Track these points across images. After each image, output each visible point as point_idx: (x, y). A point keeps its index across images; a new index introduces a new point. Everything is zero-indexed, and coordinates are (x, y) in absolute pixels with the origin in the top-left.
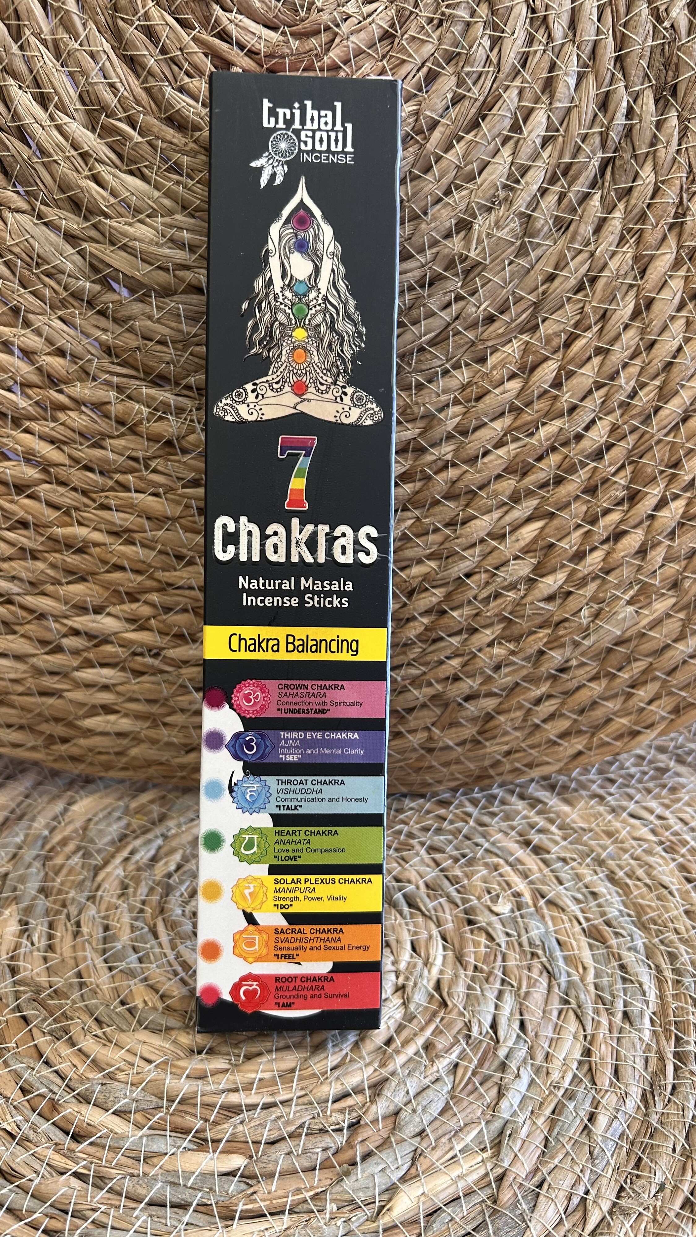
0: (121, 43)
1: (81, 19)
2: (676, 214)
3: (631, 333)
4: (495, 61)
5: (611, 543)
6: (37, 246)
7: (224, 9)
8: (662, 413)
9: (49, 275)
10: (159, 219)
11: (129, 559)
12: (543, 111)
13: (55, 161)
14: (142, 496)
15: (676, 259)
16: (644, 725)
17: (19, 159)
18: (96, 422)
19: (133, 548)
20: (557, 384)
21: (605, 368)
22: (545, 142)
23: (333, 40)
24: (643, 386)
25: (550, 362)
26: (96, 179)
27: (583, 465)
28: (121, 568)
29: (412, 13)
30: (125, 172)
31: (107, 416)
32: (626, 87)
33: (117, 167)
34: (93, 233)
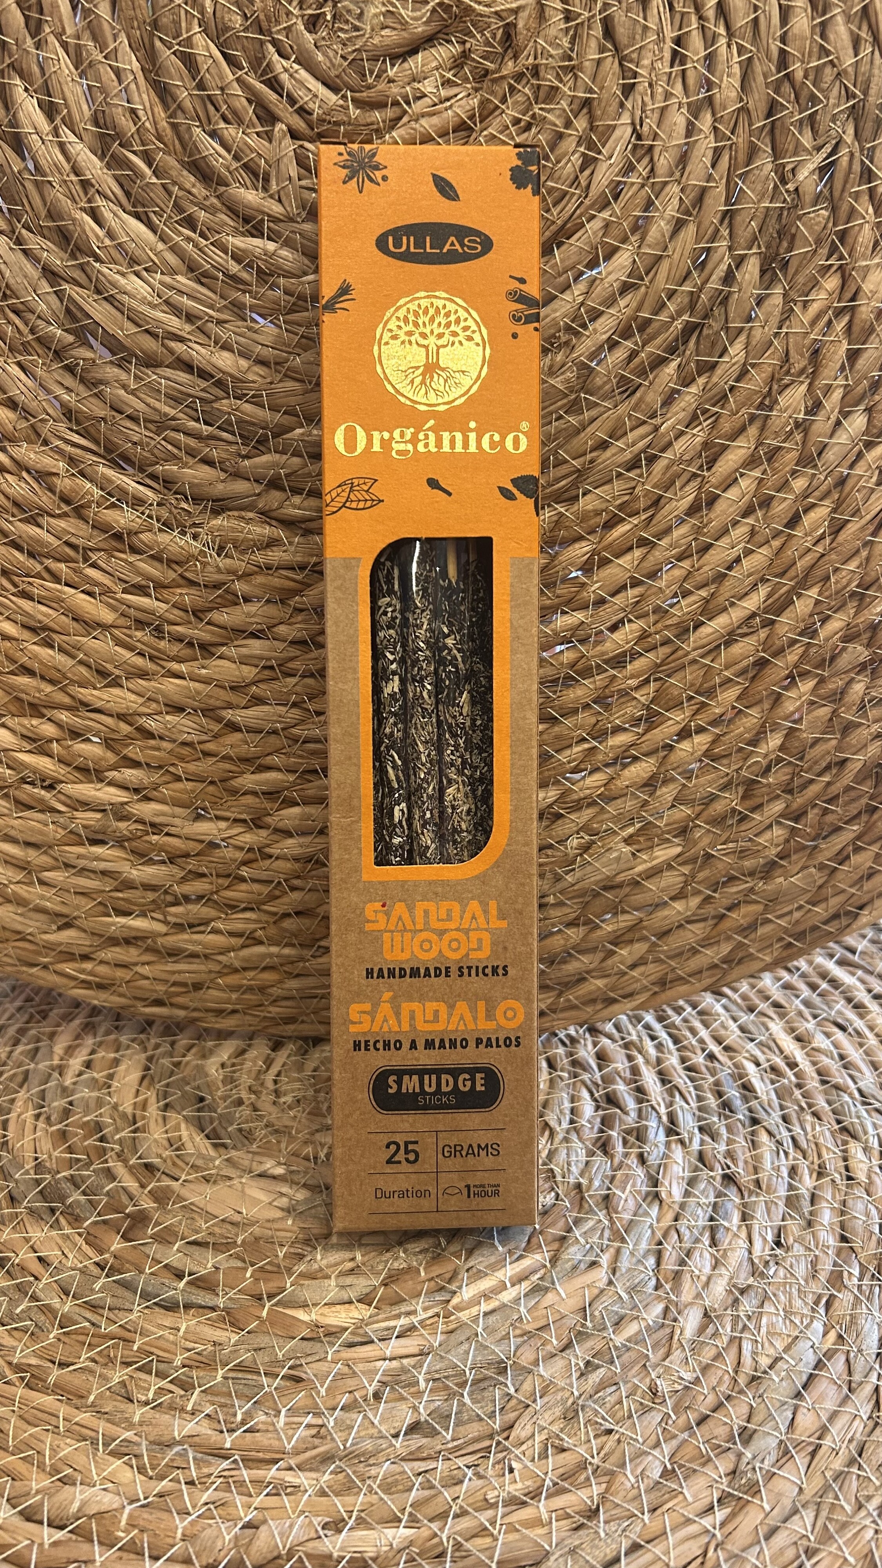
0: (154, 65)
1: (113, 28)
2: (761, 406)
3: (684, 530)
4: (584, 183)
5: (618, 767)
6: (7, 274)
7: (280, 55)
8: (704, 631)
9: (16, 312)
10: (158, 276)
11: (41, 663)
12: (629, 253)
13: (49, 182)
14: (73, 591)
15: (752, 455)
16: (620, 992)
17: (8, 170)
18: (36, 494)
19: (50, 652)
20: (587, 568)
21: (644, 564)
22: (626, 288)
23: (400, 118)
24: (686, 594)
25: (584, 544)
26: (94, 214)
27: (600, 670)
28: (30, 672)
29: (497, 107)
30: (129, 213)
31: (51, 489)
32: (730, 248)
33: (121, 206)
34: (77, 275)
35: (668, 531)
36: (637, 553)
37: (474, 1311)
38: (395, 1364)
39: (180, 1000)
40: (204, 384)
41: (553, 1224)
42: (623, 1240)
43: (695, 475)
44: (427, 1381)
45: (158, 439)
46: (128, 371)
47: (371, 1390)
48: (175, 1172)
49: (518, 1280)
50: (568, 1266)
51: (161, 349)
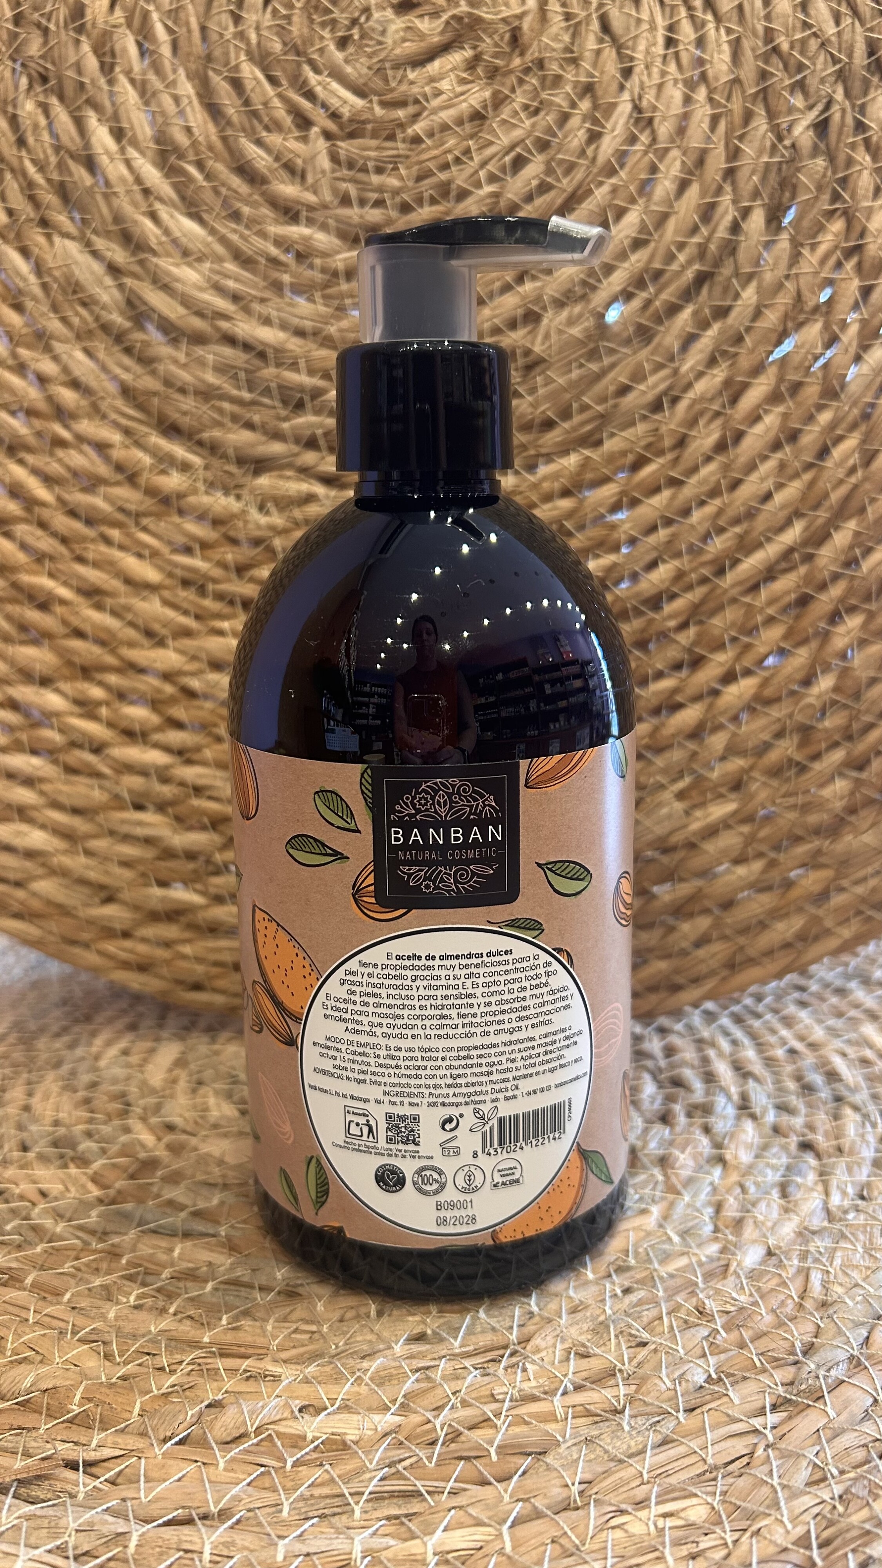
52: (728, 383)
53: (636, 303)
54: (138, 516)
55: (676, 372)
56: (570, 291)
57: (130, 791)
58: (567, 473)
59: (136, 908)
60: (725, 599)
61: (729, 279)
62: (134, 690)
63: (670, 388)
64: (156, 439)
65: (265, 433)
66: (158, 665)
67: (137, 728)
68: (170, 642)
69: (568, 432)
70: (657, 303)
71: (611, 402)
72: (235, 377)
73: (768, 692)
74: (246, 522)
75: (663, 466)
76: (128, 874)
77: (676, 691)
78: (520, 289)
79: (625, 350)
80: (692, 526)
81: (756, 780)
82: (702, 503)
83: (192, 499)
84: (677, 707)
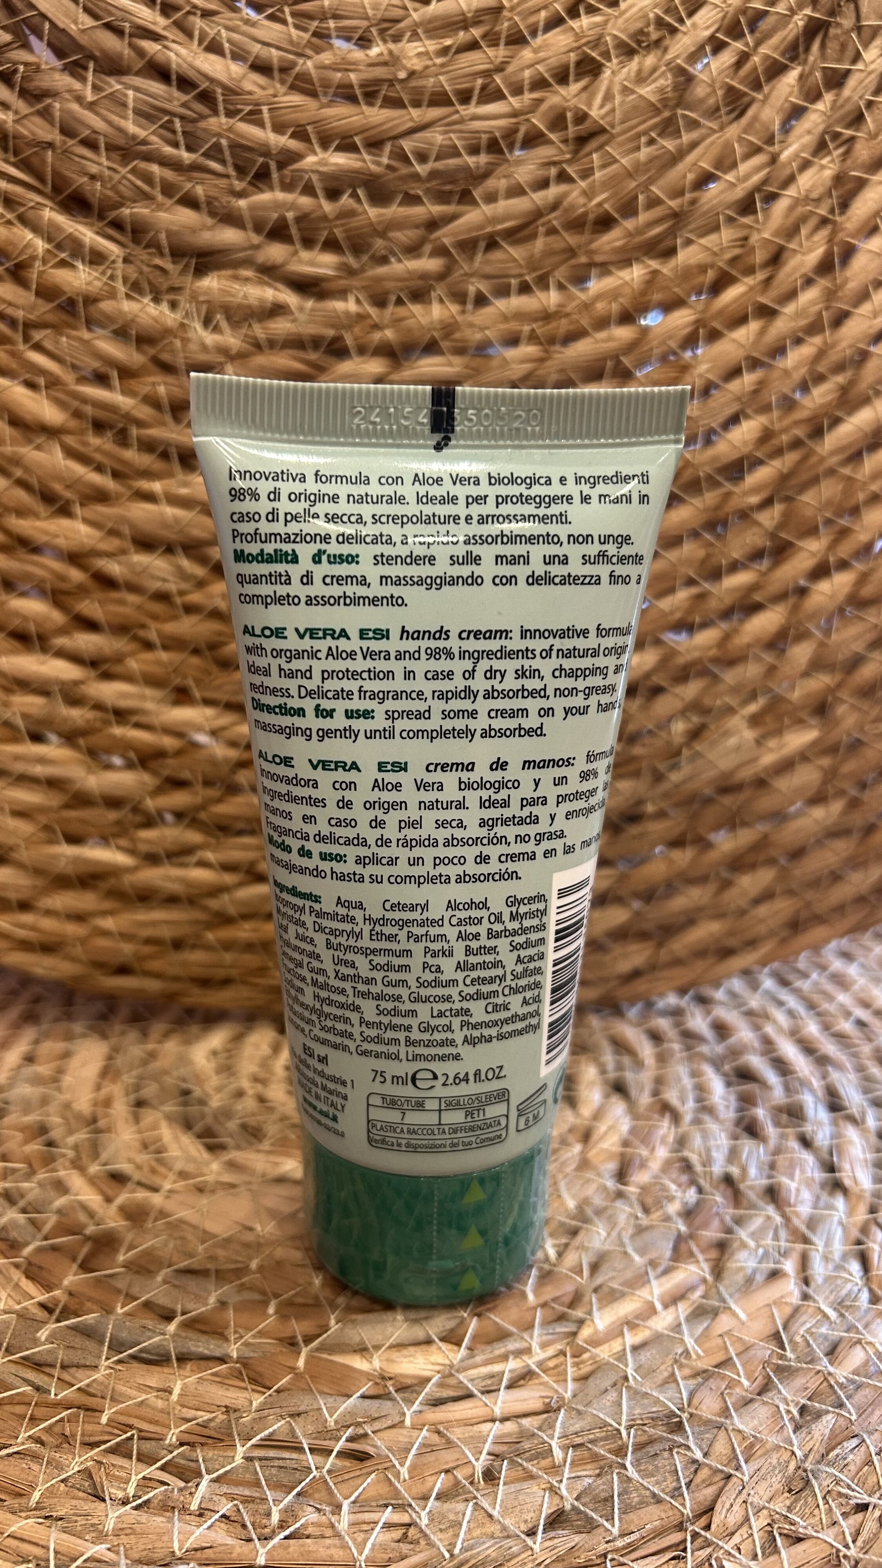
35: (792, 295)
36: (754, 326)
37: (616, 1346)
38: (510, 1426)
39: (155, 965)
40: (185, 98)
41: (705, 1225)
42: (806, 1240)
43: (824, 221)
44: (565, 1448)
45: (124, 171)
46: (83, 80)
47: (479, 1467)
48: (156, 1180)
49: (673, 1300)
50: (740, 1278)
51: (127, 51)
52: (839, 179)
53: (727, 58)
54: (28, 326)
55: (774, 159)
56: (641, 32)
57: (25, 716)
58: (627, 290)
59: (37, 872)
60: (821, 469)
61: (848, 32)
62: (27, 577)
63: (765, 182)
64: (50, 214)
65: (212, 214)
66: (61, 542)
67: (32, 628)
68: (78, 510)
69: (630, 234)
70: (756, 59)
71: (688, 196)
72: (168, 127)
73: (867, 591)
74: (185, 341)
75: (751, 289)
76: (25, 827)
77: (754, 588)
78: (574, 24)
79: (710, 125)
80: (786, 373)
81: (843, 701)
82: (798, 341)
83: (106, 306)
84: (755, 608)
